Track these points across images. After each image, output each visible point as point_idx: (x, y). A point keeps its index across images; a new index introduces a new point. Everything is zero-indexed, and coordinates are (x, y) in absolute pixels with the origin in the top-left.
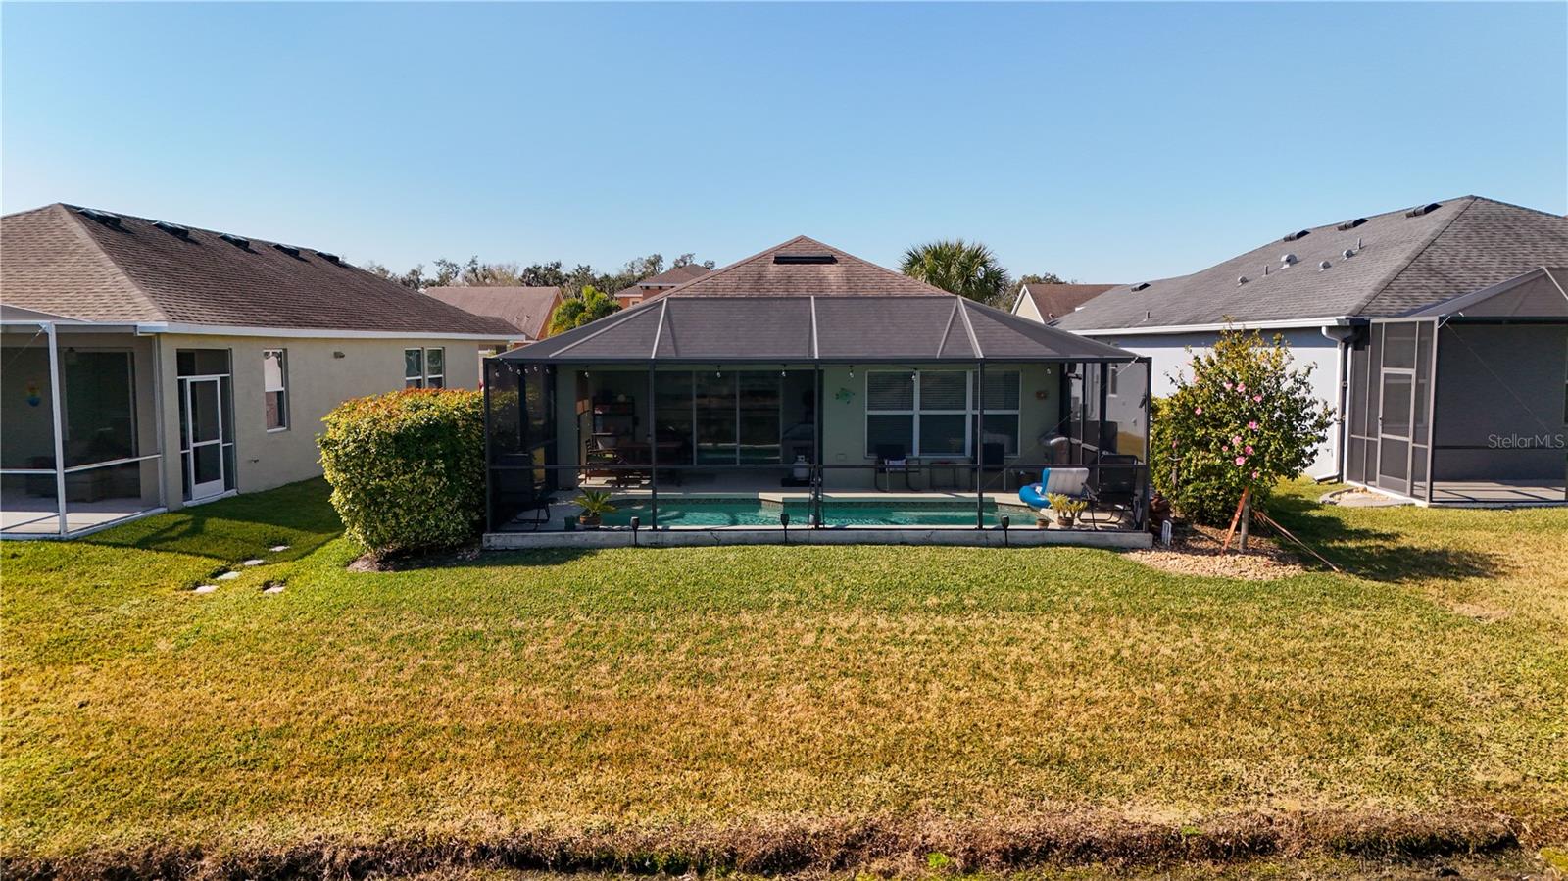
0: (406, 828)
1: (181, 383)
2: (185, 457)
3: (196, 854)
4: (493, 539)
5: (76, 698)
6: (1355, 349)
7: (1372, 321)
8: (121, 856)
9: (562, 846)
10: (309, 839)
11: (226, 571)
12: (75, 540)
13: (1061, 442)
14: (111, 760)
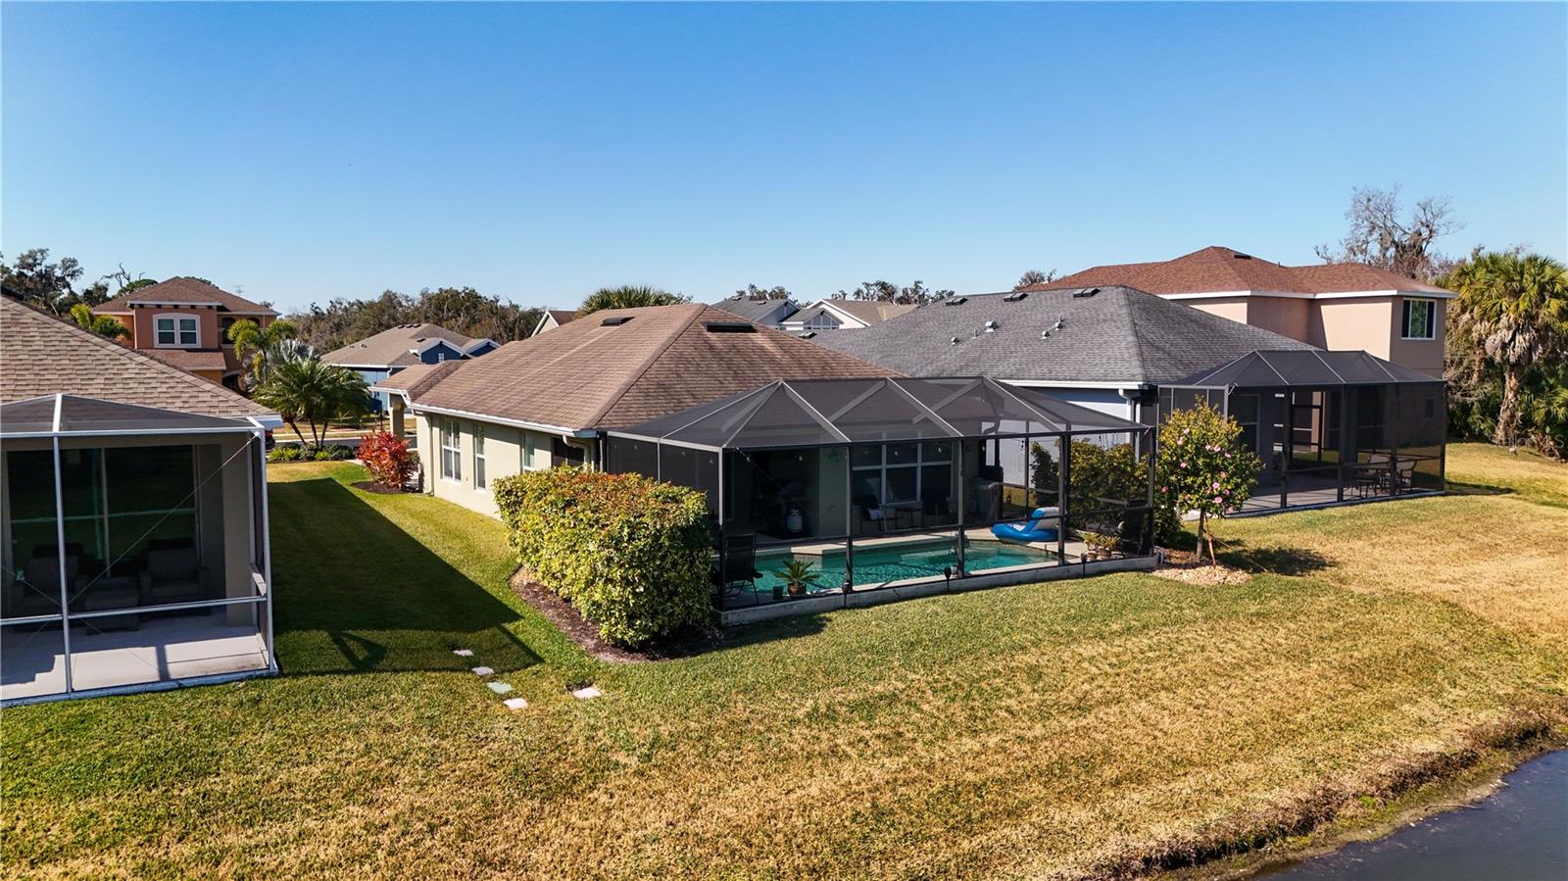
4: (729, 616)
6: (1142, 406)
7: (1159, 386)
13: (996, 486)
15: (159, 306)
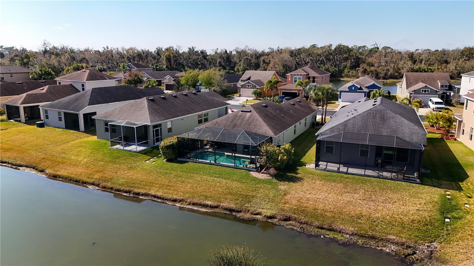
0: (147, 192)
1: (153, 130)
2: (154, 140)
3: (132, 191)
5: (129, 174)
8: (126, 190)
9: (158, 196)
10: (140, 192)
11: (151, 159)
12: (138, 152)
14: (129, 182)
15: (295, 74)
